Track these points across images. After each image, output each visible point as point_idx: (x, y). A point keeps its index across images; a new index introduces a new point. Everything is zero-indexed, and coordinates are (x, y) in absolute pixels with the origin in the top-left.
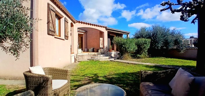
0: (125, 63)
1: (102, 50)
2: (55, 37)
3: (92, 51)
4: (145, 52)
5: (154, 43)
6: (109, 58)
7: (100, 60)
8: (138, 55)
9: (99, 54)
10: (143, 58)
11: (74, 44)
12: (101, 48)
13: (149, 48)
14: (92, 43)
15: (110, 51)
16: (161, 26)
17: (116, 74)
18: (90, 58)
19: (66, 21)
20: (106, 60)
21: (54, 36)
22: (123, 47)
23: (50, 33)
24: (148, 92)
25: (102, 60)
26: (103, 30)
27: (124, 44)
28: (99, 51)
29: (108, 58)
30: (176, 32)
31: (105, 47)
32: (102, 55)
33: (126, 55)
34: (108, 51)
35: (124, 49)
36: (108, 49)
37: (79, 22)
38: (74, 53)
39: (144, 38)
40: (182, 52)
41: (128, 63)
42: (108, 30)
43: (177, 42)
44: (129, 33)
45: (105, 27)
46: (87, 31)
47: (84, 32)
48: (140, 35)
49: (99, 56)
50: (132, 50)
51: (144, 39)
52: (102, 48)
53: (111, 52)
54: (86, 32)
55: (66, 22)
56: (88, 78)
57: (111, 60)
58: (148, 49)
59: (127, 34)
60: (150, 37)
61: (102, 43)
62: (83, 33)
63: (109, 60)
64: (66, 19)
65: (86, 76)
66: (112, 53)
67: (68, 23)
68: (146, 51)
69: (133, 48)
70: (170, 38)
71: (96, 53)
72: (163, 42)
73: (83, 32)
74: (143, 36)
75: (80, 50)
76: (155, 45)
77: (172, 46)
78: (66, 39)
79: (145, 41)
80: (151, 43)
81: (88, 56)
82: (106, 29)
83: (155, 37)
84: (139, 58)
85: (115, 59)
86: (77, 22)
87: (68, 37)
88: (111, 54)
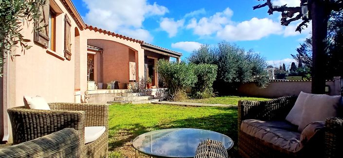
0: (180, 105)
1: (134, 84)
2: (48, 52)
3: (113, 87)
4: (209, 87)
5: (222, 72)
6: (149, 99)
7: (133, 103)
8: (199, 93)
9: (128, 92)
10: (206, 98)
11: (81, 71)
12: (132, 81)
13: (215, 80)
14: (113, 72)
15: (148, 87)
16: (232, 45)
17: (174, 122)
18: (112, 99)
19: (67, 22)
20: (144, 102)
21: (46, 48)
22: (175, 79)
23: (40, 42)
24: (266, 131)
25: (136, 103)
26: (136, 46)
27: (175, 73)
28: (130, 86)
29: (147, 99)
30: (253, 56)
31: (140, 80)
32: (135, 94)
33: (180, 93)
34: (145, 88)
35: (176, 81)
36: (145, 83)
37: (91, 28)
38: (80, 90)
39: (208, 63)
40: (264, 86)
41: (186, 106)
42: (146, 48)
43: (255, 71)
44: (180, 56)
45: (140, 42)
46: (102, 49)
47: (97, 50)
48: (200, 59)
49: (129, 95)
50: (190, 82)
51: (207, 65)
52: (135, 81)
53: (150, 88)
54: (101, 51)
55: (67, 24)
56: (126, 131)
57: (153, 102)
58: (214, 82)
59: (177, 57)
60: (215, 63)
61: (135, 71)
62: (95, 53)
63: (150, 102)
64: (67, 18)
65: (117, 128)
66: (153, 90)
67: (70, 25)
68: (211, 85)
69: (191, 79)
70: (245, 65)
71: (123, 91)
72: (235, 70)
73: (95, 49)
74: (204, 61)
75: (92, 84)
76: (224, 74)
77: (249, 78)
78: (67, 59)
79: (209, 68)
80: (218, 71)
81: (107, 95)
82: (142, 45)
83: (224, 63)
84: (200, 97)
85: (159, 101)
86: (87, 28)
87: (70, 55)
88: (151, 92)
